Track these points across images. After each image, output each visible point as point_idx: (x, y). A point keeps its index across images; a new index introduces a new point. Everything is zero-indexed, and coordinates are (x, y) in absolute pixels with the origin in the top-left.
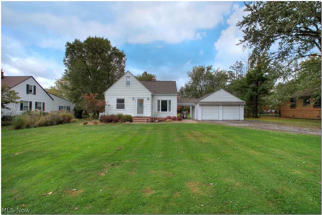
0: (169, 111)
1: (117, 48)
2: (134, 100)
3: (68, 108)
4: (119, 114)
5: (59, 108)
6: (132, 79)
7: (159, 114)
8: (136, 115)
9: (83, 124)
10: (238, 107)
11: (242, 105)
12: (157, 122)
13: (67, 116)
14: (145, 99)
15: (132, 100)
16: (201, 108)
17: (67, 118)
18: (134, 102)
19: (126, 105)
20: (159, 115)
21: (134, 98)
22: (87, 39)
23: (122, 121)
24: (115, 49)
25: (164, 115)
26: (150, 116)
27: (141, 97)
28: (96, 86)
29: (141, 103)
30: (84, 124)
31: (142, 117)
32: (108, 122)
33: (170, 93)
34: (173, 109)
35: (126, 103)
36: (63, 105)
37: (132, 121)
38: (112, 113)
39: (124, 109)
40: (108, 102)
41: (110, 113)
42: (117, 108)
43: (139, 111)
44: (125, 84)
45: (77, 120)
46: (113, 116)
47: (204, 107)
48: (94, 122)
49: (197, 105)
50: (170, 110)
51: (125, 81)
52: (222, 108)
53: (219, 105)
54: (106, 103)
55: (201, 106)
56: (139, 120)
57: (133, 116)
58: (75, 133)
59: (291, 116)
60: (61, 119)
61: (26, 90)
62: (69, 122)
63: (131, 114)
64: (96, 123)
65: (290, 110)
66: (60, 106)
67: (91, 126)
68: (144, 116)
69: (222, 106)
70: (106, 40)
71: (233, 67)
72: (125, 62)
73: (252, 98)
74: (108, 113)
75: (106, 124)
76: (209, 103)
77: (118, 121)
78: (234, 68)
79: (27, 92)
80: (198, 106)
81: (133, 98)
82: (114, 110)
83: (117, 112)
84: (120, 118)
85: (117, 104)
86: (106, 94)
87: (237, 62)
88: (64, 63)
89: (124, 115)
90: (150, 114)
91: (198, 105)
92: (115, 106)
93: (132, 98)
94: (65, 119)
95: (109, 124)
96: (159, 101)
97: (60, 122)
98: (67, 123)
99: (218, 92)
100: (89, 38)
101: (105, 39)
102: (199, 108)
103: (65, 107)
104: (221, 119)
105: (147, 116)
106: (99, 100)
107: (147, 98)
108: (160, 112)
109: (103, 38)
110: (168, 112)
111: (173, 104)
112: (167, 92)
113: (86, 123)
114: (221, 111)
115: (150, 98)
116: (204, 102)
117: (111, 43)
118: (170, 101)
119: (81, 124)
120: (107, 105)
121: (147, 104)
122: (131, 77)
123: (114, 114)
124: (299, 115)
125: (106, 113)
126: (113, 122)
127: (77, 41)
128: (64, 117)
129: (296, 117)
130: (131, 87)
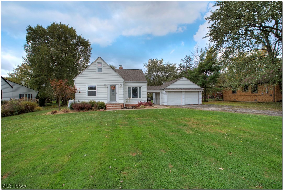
0: (139, 98)
1: (82, 37)
2: (107, 87)
3: (30, 96)
4: (91, 101)
5: (19, 96)
6: (104, 66)
7: (131, 100)
8: (108, 102)
9: (51, 113)
10: (197, 93)
11: (200, 91)
12: (131, 108)
13: (30, 104)
14: (118, 85)
15: (104, 87)
16: (167, 94)
17: (30, 107)
18: (107, 88)
19: (98, 92)
21: (107, 85)
22: (52, 25)
23: (96, 108)
24: (80, 37)
25: (136, 101)
26: (123, 102)
27: (113, 84)
28: (62, 73)
29: (114, 90)
30: (53, 113)
31: (116, 104)
32: (80, 110)
33: (140, 80)
34: (143, 95)
35: (98, 90)
36: (24, 93)
37: (105, 108)
38: (84, 100)
39: (96, 95)
40: (79, 89)
41: (81, 100)
42: (89, 95)
44: (96, 71)
45: (41, 108)
46: (85, 103)
47: (169, 94)
48: (65, 110)
49: (162, 92)
50: (140, 97)
51: (96, 67)
52: (184, 94)
53: (182, 91)
54: (77, 90)
55: (167, 92)
56: (113, 106)
57: (105, 102)
58: (47, 127)
59: (232, 100)
60: (23, 108)
62: (32, 111)
63: (104, 100)
64: (67, 112)
65: (232, 95)
66: (20, 94)
67: (62, 115)
68: (116, 103)
69: (184, 92)
70: (72, 28)
71: (183, 60)
72: (90, 51)
73: (203, 86)
74: (79, 100)
75: (78, 112)
76: (174, 89)
77: (91, 109)
78: (185, 61)
80: (164, 93)
82: (86, 97)
83: (89, 99)
84: (92, 106)
85: (88, 92)
86: (76, 81)
87: (186, 56)
88: (24, 48)
89: (97, 102)
90: (123, 100)
91: (164, 91)
92: (87, 93)
93: (104, 85)
94: (28, 108)
95: (82, 112)
96: (129, 88)
97: (22, 111)
98: (30, 111)
99: (181, 80)
100: (54, 23)
101: (70, 27)
102: (165, 94)
103: (26, 94)
104: (183, 104)
105: (120, 102)
106: (70, 87)
107: (119, 85)
108: (131, 98)
109: (68, 26)
111: (143, 91)
112: (137, 79)
113: (55, 112)
114: (183, 97)
115: (122, 85)
116: (170, 89)
117: (76, 32)
118: (140, 88)
119: (48, 113)
120: (78, 92)
121: (120, 90)
122: (102, 64)
123: (85, 101)
124: (239, 99)
125: (76, 101)
126: (86, 109)
127: (40, 27)
128: (26, 106)
129: (237, 100)
130: (103, 73)
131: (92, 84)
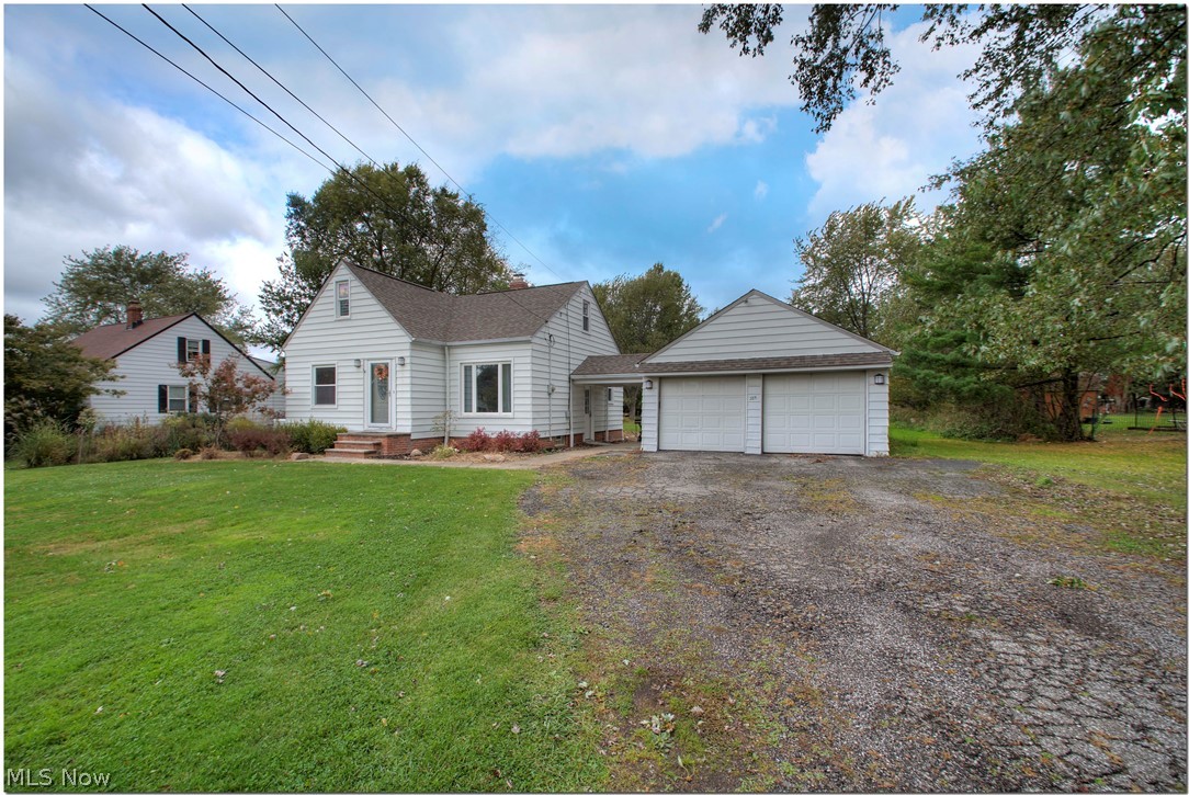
0: (504, 411)
2: (361, 370)
6: (353, 290)
8: (366, 428)
10: (854, 385)
11: (879, 373)
14: (394, 362)
15: (355, 369)
16: (655, 392)
18: (362, 375)
19: (340, 389)
20: (458, 428)
21: (362, 363)
26: (408, 430)
27: (379, 356)
29: (382, 380)
33: (506, 335)
34: (518, 402)
35: (341, 383)
39: (333, 402)
42: (317, 401)
43: (376, 415)
44: (333, 312)
50: (507, 408)
51: (333, 300)
52: (759, 390)
53: (744, 376)
55: (656, 384)
56: (350, 446)
61: (176, 353)
69: (759, 382)
79: (179, 360)
81: (359, 360)
82: (311, 408)
85: (317, 389)
90: (410, 423)
92: (313, 396)
93: (353, 363)
96: (468, 369)
99: (740, 309)
102: (647, 392)
104: (754, 446)
105: (399, 430)
107: (397, 360)
108: (474, 413)
110: (500, 412)
111: (516, 381)
114: (753, 406)
115: (407, 360)
118: (507, 367)
121: (399, 381)
122: (349, 285)
125: (288, 420)
130: (350, 320)
131: (325, 361)
